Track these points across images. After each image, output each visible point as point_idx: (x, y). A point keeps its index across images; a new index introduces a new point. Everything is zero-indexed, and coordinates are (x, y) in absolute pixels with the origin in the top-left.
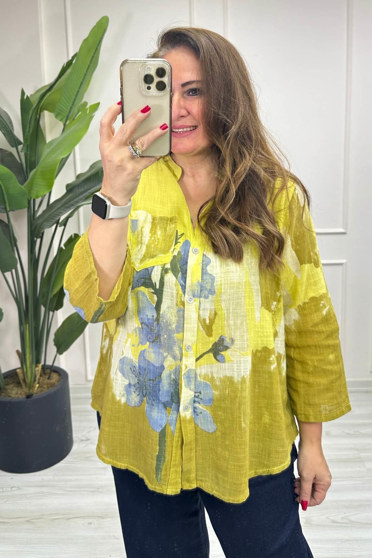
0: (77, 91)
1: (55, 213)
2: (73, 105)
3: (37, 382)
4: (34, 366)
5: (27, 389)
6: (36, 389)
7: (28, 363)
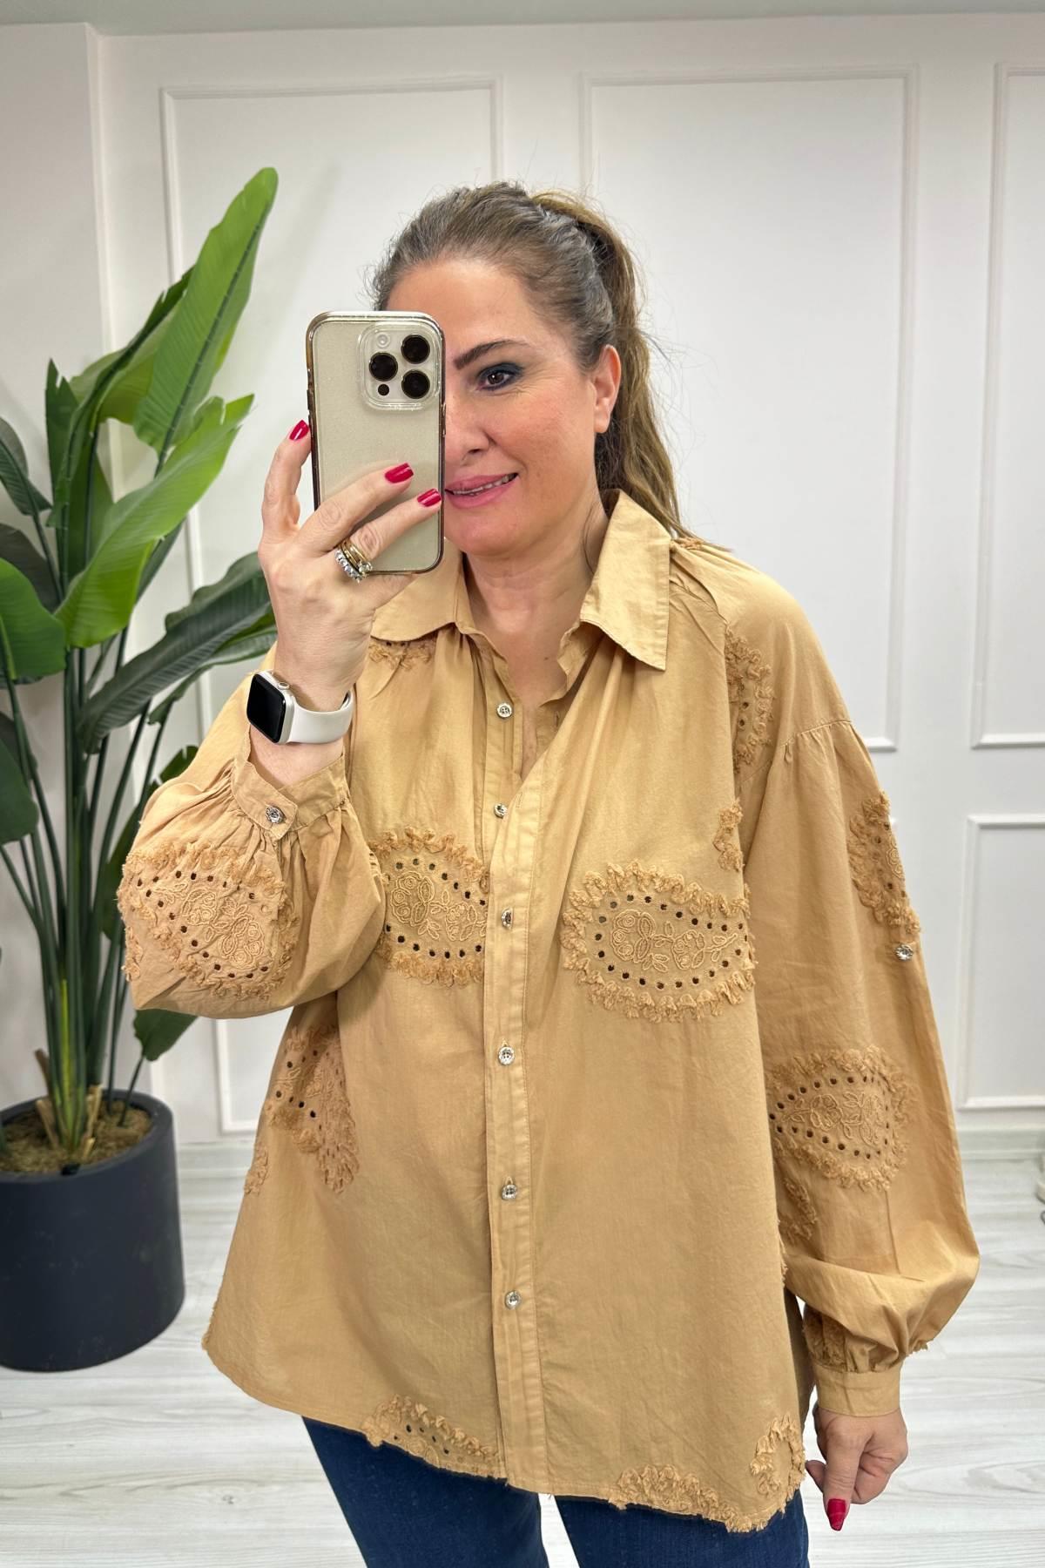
0: (193, 365)
1: (138, 687)
2: (183, 402)
3: (89, 1133)
4: (82, 1090)
5: (64, 1150)
6: (87, 1150)
7: (66, 1084)
